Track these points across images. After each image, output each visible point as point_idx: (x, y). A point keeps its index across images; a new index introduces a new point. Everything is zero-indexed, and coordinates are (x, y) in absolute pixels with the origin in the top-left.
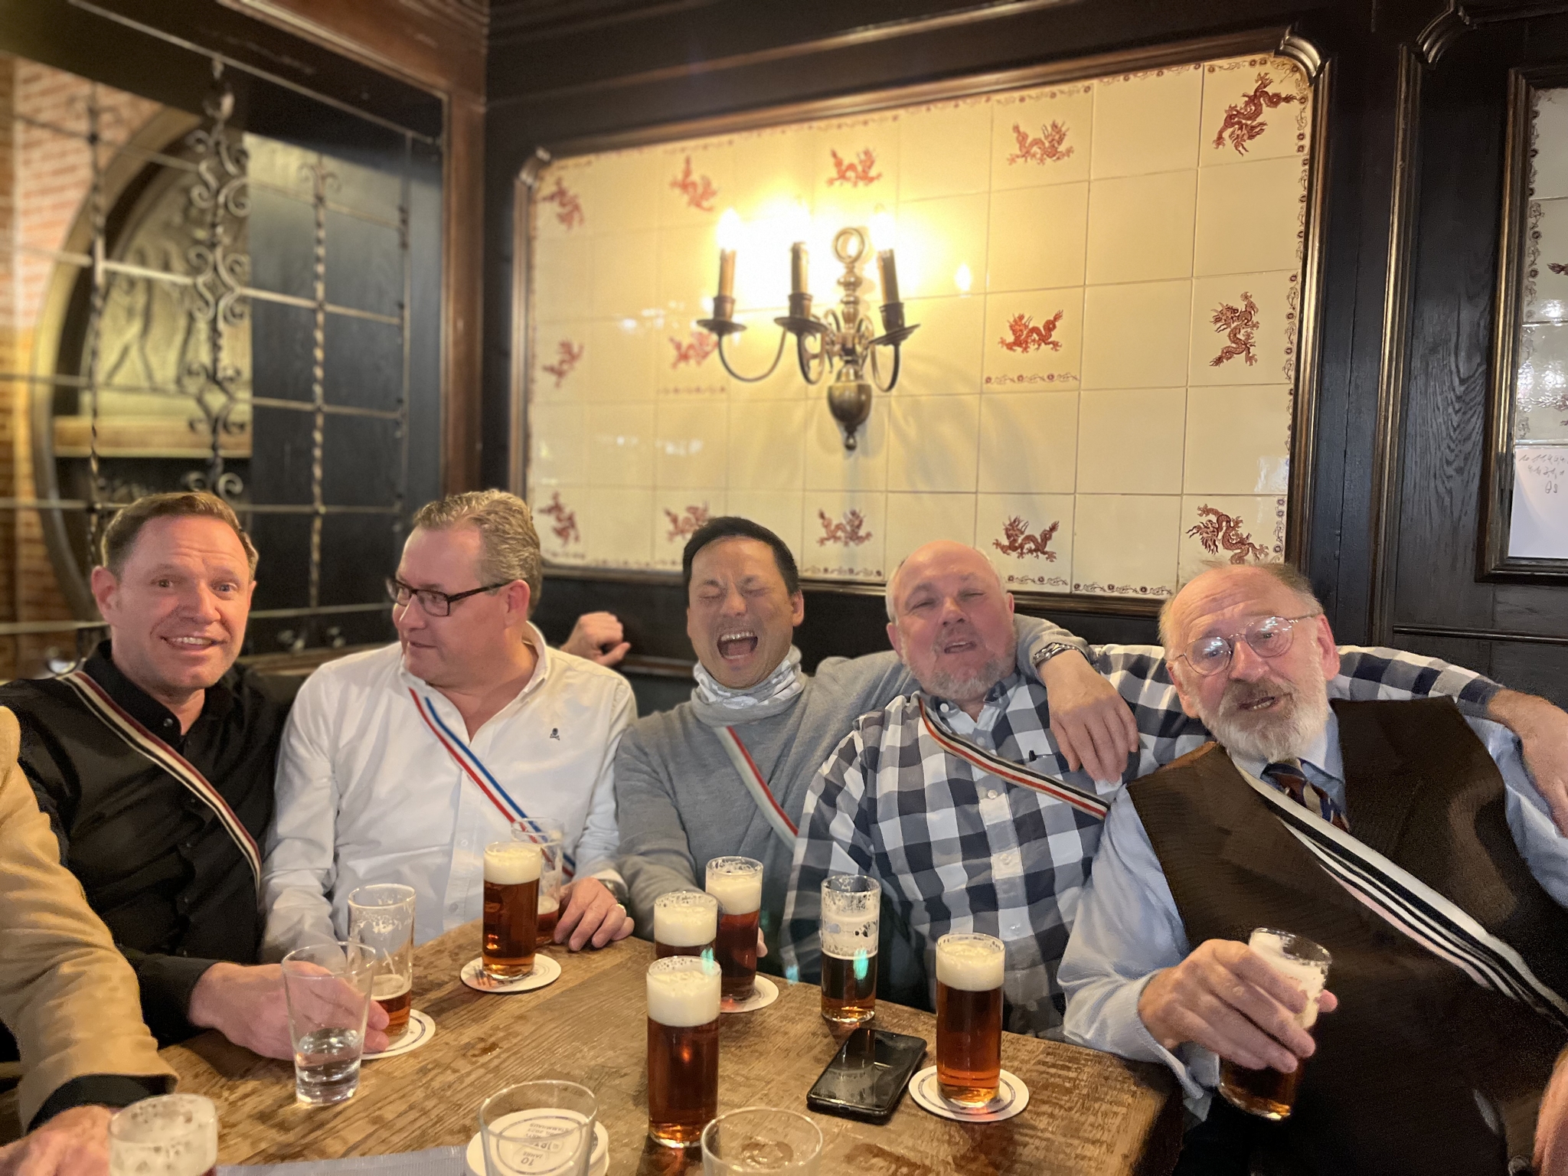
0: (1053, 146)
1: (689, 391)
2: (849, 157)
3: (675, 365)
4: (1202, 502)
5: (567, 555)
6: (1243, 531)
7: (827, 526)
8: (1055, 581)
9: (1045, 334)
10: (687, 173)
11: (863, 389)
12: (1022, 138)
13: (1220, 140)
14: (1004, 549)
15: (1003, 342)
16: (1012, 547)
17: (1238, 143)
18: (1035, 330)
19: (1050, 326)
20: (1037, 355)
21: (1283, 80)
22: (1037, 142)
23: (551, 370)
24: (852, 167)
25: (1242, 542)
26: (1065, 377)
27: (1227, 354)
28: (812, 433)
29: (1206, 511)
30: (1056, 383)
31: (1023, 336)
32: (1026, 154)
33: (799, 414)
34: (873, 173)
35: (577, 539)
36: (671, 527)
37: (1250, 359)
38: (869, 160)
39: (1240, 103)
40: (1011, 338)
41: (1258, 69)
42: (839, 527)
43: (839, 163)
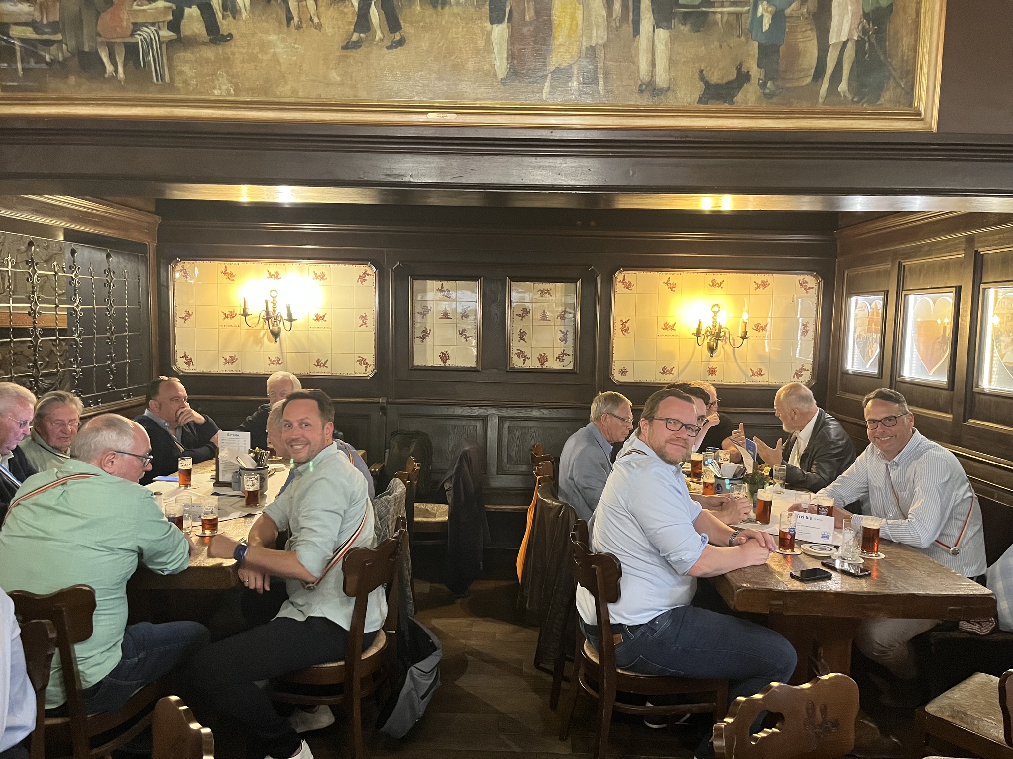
0: (322, 277)
1: (229, 326)
2: (272, 272)
3: (224, 319)
4: (358, 355)
5: (189, 369)
6: (367, 361)
7: (270, 361)
8: (328, 373)
9: (323, 318)
10: (226, 270)
11: (279, 328)
12: (315, 274)
13: (358, 281)
14: (316, 365)
15: (313, 319)
16: (318, 365)
17: (362, 282)
18: (320, 317)
19: (324, 316)
20: (321, 322)
21: (369, 271)
22: (319, 276)
23: (183, 318)
24: (273, 275)
25: (367, 363)
26: (328, 328)
27: (362, 325)
28: (266, 338)
29: (359, 357)
30: (326, 329)
31: (318, 318)
32: (316, 278)
33: (262, 333)
34: (279, 277)
35: (193, 364)
36: (224, 361)
37: (366, 326)
38: (278, 274)
39: (362, 274)
40: (315, 318)
41: (364, 268)
42: (274, 361)
43: (270, 274)
